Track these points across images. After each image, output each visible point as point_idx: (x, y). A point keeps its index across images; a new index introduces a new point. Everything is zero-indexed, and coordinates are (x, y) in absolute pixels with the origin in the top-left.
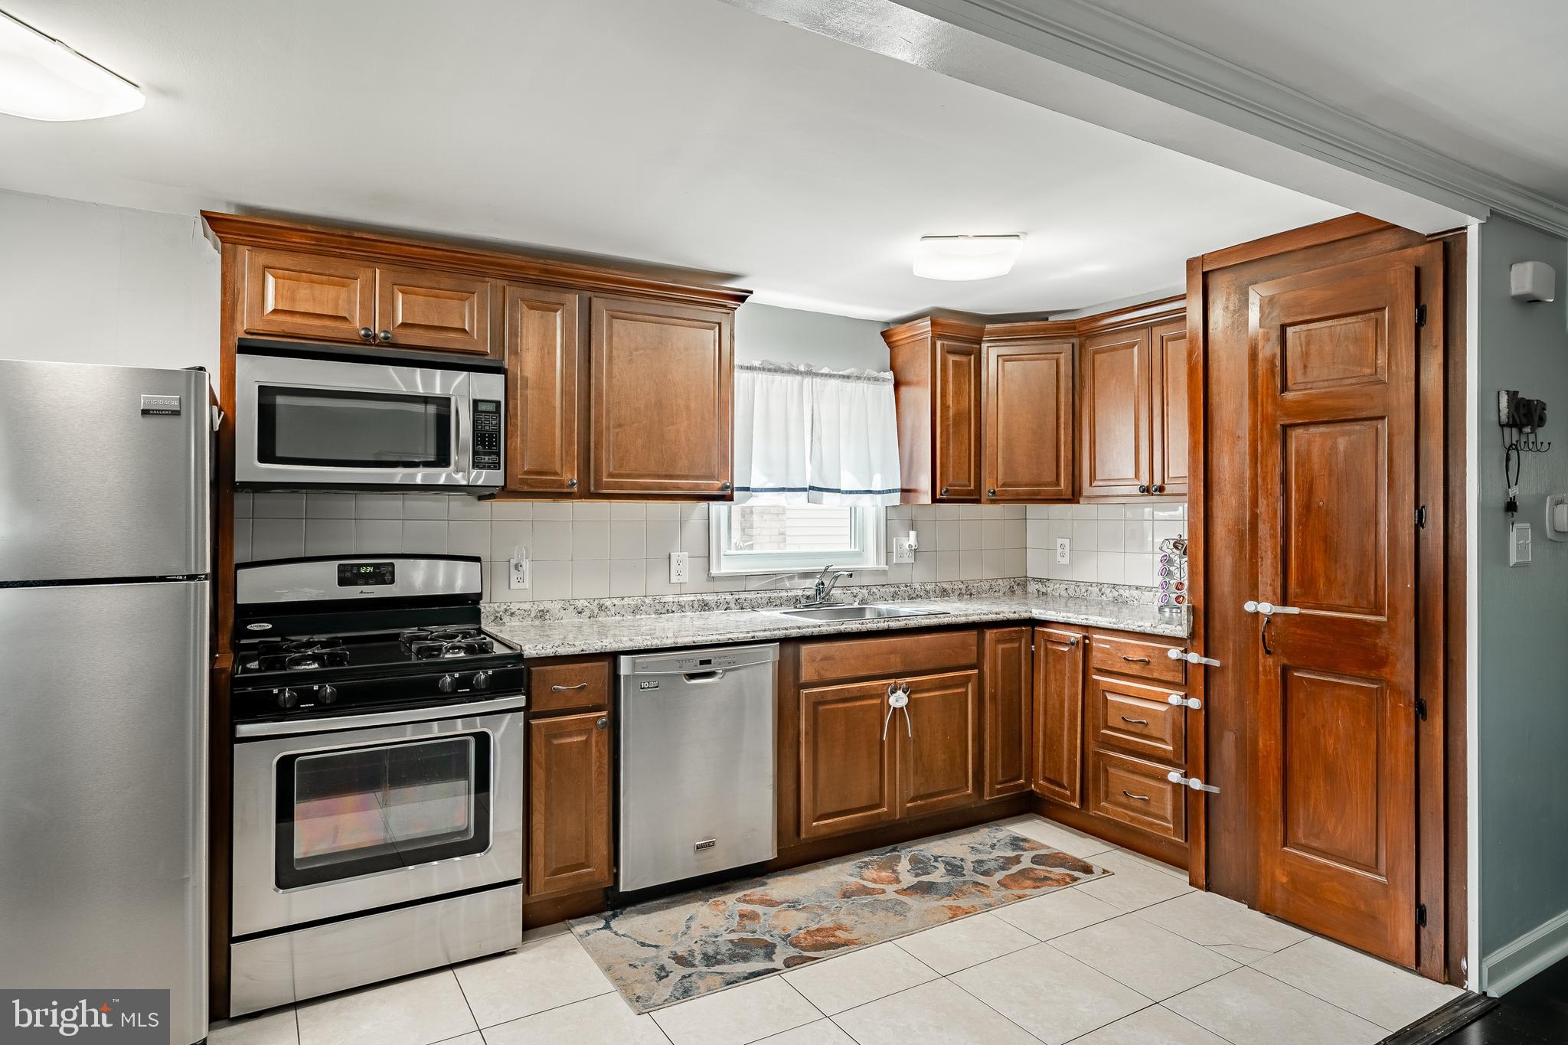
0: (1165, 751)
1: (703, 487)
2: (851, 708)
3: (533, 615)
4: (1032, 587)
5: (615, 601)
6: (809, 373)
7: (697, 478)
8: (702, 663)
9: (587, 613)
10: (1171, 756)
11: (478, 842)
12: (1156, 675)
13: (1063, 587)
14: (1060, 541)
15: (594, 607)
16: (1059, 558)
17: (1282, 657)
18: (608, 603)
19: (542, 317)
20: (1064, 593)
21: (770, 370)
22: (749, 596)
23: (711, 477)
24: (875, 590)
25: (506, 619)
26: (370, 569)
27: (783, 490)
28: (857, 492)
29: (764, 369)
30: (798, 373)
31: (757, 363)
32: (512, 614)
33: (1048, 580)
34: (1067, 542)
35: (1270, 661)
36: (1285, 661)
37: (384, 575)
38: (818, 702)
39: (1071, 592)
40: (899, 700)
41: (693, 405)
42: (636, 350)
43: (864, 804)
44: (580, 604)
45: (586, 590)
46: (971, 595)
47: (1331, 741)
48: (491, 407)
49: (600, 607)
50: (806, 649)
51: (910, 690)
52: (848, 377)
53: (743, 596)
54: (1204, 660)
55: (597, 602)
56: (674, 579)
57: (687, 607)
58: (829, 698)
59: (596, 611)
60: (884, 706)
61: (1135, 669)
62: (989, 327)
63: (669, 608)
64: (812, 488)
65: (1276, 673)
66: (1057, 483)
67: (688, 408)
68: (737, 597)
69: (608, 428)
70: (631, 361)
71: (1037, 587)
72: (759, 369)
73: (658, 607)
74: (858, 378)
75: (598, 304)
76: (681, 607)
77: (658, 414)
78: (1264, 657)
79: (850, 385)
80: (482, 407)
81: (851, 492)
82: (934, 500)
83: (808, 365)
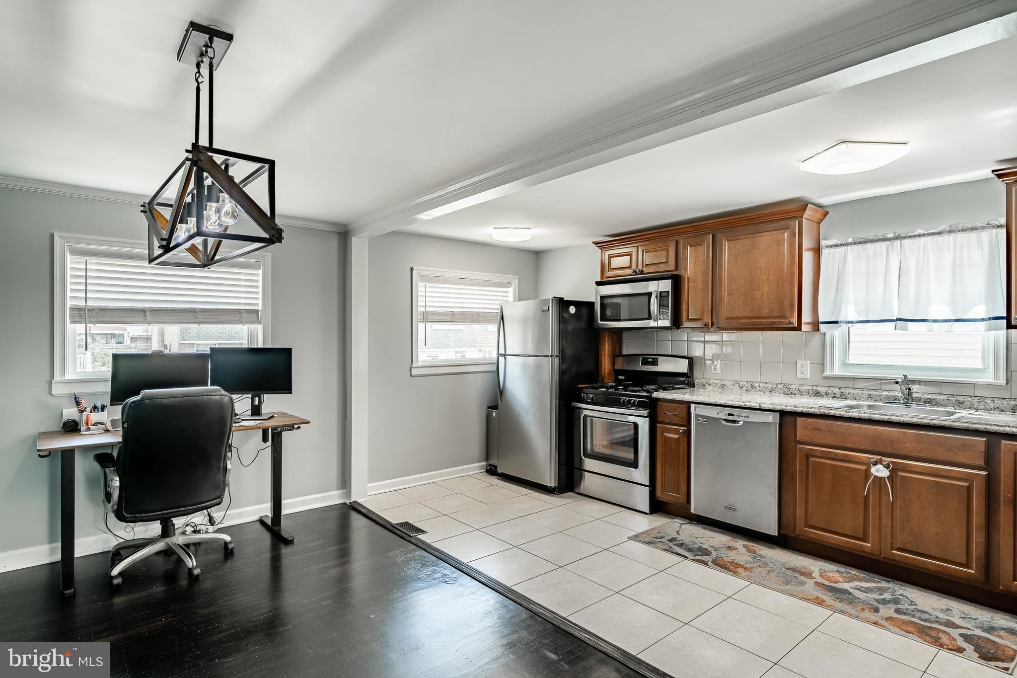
1: (778, 323)
2: (837, 466)
3: (719, 386)
5: (761, 384)
6: (898, 238)
7: (775, 318)
8: (729, 415)
9: (745, 388)
11: (634, 464)
15: (749, 386)
18: (756, 385)
19: (695, 249)
21: (860, 243)
22: (852, 391)
24: (989, 401)
25: (707, 386)
26: (651, 360)
27: (867, 321)
28: (950, 321)
29: (855, 243)
30: (885, 239)
31: (850, 240)
32: (710, 384)
37: (655, 363)
38: (808, 455)
40: (880, 471)
41: (772, 278)
42: (740, 254)
43: (849, 533)
44: (741, 384)
45: (747, 377)
48: (666, 294)
49: (752, 386)
50: (800, 420)
52: (939, 233)
55: (751, 384)
56: (799, 376)
57: (804, 393)
58: (817, 455)
59: (750, 388)
60: (867, 473)
63: (792, 392)
64: (899, 319)
67: (768, 280)
68: (842, 391)
69: (725, 296)
70: (736, 261)
72: (851, 244)
73: (785, 390)
74: (950, 232)
76: (801, 393)
77: (751, 286)
79: (939, 238)
80: (663, 294)
81: (946, 321)
82: (1010, 326)
83: (895, 233)
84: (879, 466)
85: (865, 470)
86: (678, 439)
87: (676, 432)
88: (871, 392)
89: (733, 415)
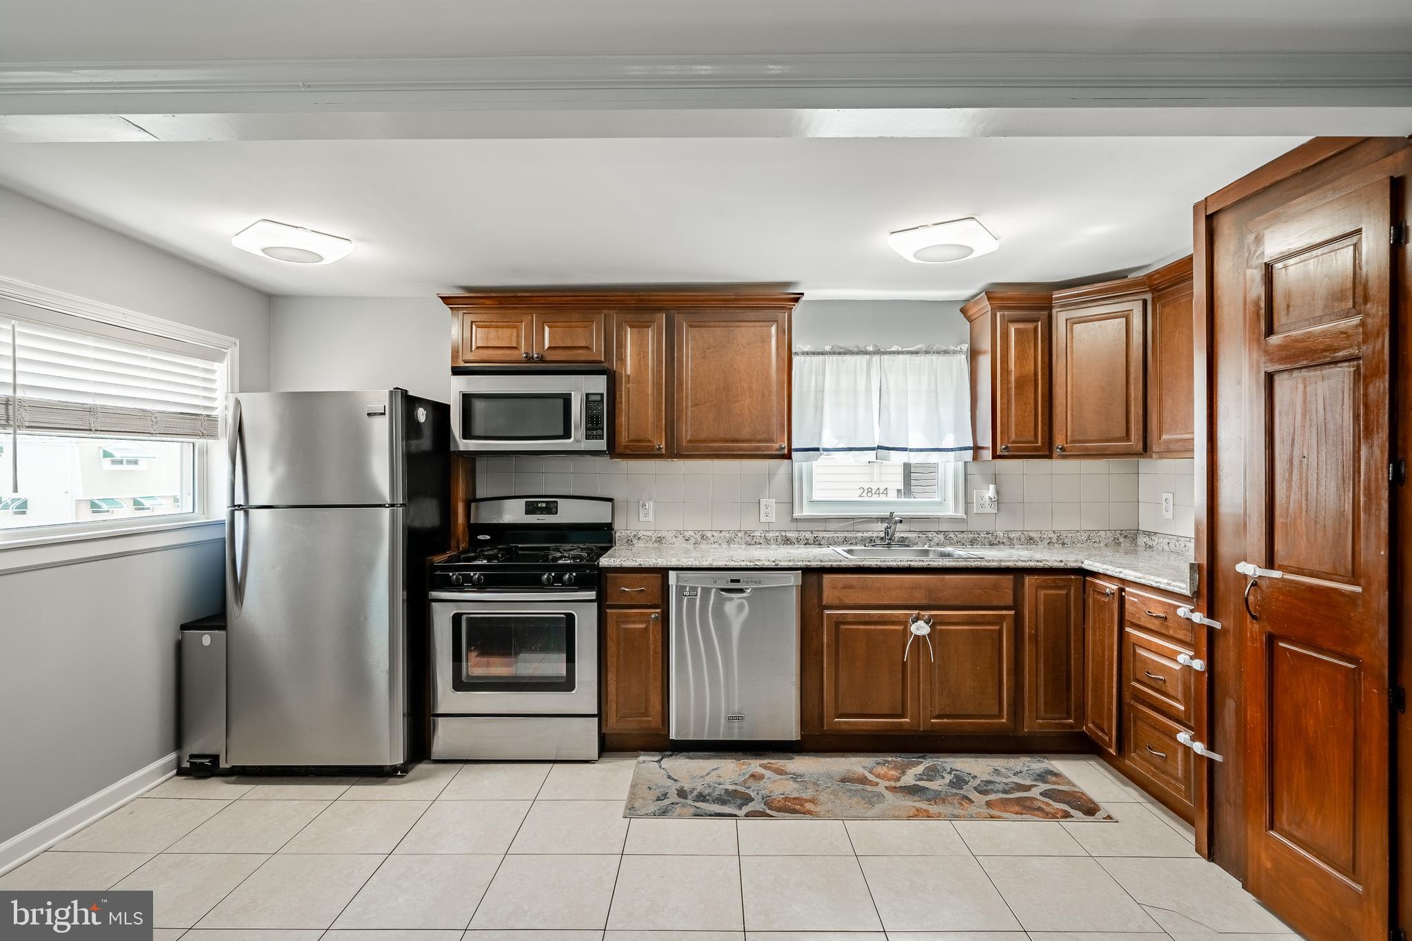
0: (1178, 710)
1: (763, 449)
2: (872, 630)
3: (653, 540)
4: (1142, 540)
5: (715, 534)
6: (878, 352)
7: (759, 441)
8: (732, 581)
9: (693, 541)
10: (1183, 716)
11: (566, 684)
12: (1171, 632)
13: (1166, 541)
14: (1165, 496)
15: (698, 537)
16: (1164, 512)
17: (1266, 624)
18: (709, 535)
19: (639, 332)
20: (1166, 547)
21: (840, 353)
22: (826, 535)
23: (771, 441)
24: (952, 535)
25: (635, 541)
26: (544, 505)
27: (851, 449)
28: (926, 450)
29: (834, 353)
30: (866, 353)
31: (828, 348)
32: (639, 538)
33: (1156, 533)
34: (1170, 496)
35: (1256, 627)
36: (1269, 629)
37: (551, 509)
38: (839, 622)
39: (1172, 546)
40: (920, 629)
41: (754, 387)
42: (709, 349)
43: (886, 712)
44: (687, 534)
45: (692, 524)
46: (1063, 544)
47: (1311, 722)
48: (598, 398)
49: (703, 537)
50: (827, 578)
51: (934, 623)
52: (917, 353)
53: (821, 534)
54: (1207, 621)
55: (701, 533)
56: (763, 519)
57: (772, 541)
58: (849, 620)
59: (699, 539)
60: (906, 632)
61: (1154, 624)
62: (1056, 295)
63: (757, 541)
64: (880, 447)
65: (1262, 640)
66: (1127, 437)
67: (750, 389)
68: (815, 536)
69: (687, 407)
70: (704, 358)
71: (1145, 539)
72: (830, 353)
73: (748, 540)
74: (927, 352)
75: (678, 318)
76: (767, 541)
77: (726, 395)
78: (1251, 623)
79: (916, 358)
80: (592, 398)
81: (921, 450)
82: (995, 456)
83: (875, 346)
84: (921, 623)
85: (903, 629)
86: (646, 629)
87: (644, 618)
88: (846, 534)
89: (738, 581)
